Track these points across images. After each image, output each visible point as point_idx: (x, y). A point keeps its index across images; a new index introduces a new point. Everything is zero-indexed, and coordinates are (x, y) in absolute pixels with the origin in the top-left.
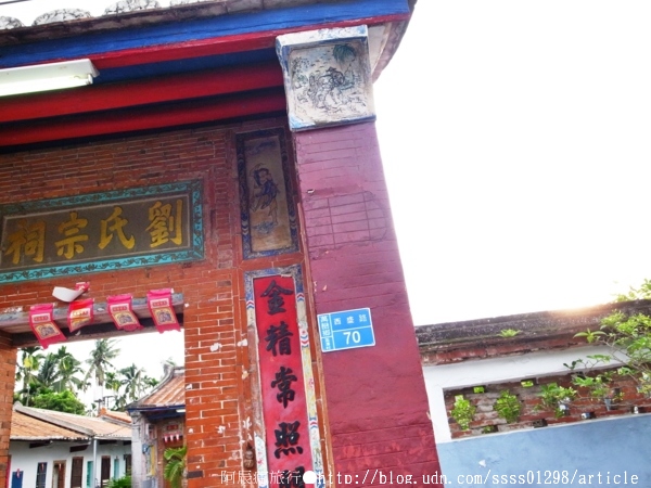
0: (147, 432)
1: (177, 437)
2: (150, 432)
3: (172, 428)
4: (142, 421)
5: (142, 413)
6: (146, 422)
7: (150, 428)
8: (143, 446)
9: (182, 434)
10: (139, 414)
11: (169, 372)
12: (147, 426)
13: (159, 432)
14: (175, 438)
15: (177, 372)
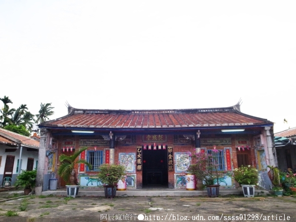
0: (51, 143)
1: (71, 149)
2: (53, 144)
3: (69, 143)
4: (48, 135)
5: (47, 129)
6: (50, 137)
7: (53, 141)
8: (47, 152)
9: (75, 148)
10: (45, 130)
11: (71, 111)
12: (51, 139)
13: (60, 145)
14: (70, 150)
15: (76, 112)
